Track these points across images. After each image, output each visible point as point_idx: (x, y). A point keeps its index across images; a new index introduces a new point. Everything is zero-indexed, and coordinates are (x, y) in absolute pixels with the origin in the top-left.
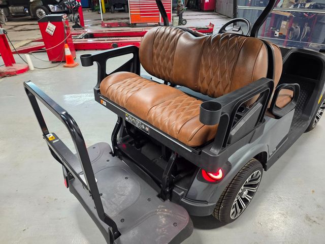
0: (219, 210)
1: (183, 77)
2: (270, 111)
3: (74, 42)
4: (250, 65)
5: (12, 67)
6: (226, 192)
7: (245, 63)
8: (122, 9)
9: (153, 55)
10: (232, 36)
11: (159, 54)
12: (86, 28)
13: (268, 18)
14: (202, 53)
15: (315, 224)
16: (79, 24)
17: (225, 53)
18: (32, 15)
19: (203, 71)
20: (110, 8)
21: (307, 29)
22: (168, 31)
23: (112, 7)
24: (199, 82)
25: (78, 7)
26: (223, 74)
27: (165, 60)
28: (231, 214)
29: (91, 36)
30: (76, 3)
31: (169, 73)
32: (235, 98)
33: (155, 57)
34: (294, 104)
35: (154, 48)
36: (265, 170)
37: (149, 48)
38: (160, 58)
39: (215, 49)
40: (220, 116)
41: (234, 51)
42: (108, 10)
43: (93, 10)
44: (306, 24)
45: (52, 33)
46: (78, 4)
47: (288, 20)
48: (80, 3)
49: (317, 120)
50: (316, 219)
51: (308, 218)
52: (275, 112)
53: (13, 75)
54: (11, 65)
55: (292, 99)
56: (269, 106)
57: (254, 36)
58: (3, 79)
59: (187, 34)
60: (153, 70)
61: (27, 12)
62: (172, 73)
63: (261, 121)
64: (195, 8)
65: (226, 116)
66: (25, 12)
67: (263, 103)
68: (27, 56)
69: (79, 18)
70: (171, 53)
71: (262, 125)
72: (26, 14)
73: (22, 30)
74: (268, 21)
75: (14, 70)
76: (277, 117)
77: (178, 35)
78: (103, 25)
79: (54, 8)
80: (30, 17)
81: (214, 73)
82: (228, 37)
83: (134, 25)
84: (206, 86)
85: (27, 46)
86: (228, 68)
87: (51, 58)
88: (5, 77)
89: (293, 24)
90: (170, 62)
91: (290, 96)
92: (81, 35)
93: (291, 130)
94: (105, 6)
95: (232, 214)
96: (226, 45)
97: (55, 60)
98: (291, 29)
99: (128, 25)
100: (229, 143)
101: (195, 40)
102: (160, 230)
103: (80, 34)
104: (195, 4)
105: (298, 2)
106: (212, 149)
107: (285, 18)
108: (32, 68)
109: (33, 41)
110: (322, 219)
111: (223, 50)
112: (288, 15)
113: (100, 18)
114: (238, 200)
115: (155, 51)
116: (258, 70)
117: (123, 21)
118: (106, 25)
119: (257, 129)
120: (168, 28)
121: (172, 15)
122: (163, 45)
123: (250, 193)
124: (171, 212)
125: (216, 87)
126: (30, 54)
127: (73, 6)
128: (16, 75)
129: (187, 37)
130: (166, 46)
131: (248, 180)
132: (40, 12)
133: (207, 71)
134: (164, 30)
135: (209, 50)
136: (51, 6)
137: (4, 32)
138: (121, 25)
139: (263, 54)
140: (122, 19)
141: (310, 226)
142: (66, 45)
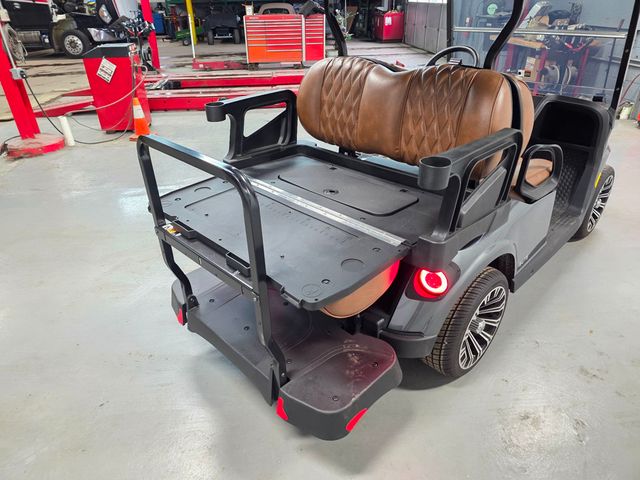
0: (441, 350)
1: (376, 137)
2: (517, 190)
3: (148, 96)
4: (485, 111)
5: (34, 141)
6: (452, 318)
7: (476, 107)
8: (230, 36)
9: (321, 104)
10: (455, 68)
11: (333, 103)
12: (164, 71)
13: (501, 52)
14: (407, 96)
15: (594, 379)
16: (150, 63)
17: (445, 94)
18: (56, 47)
19: (410, 125)
20: (207, 36)
21: (572, 70)
22: (347, 65)
23: (210, 34)
24: (403, 144)
25: (150, 31)
26: (441, 128)
27: (343, 112)
28: (460, 357)
29: (176, 85)
30: (144, 26)
31: (351, 133)
32: (468, 152)
33: (326, 107)
34: (555, 182)
35: (324, 92)
36: (512, 291)
37: (315, 92)
38: (334, 109)
39: (429, 90)
40: (449, 177)
41: (459, 91)
42: (200, 39)
43: (173, 38)
44: (570, 62)
45: (108, 78)
46: (150, 27)
47: (537, 56)
48: (153, 25)
49: (593, 220)
50: (597, 373)
51: (583, 371)
52: (526, 192)
53: (36, 156)
54: (32, 137)
55: (551, 173)
56: (514, 183)
57: (489, 68)
58: (17, 162)
59: (380, 68)
60: (322, 128)
61: (47, 41)
62: (355, 131)
63: (504, 199)
64: (367, 36)
65: (456, 177)
66: (42, 42)
67: (508, 167)
68: (63, 120)
69: (149, 52)
70: (354, 98)
71: (505, 204)
72: (43, 46)
73: (38, 75)
74: (502, 57)
75: (39, 146)
76: (529, 201)
77: (366, 70)
78: (195, 65)
79: (99, 34)
80: (52, 51)
81: (428, 127)
82: (448, 69)
83: (254, 66)
84: (414, 150)
85: (54, 104)
86: (450, 117)
87: (104, 124)
88: (21, 158)
89: (547, 63)
90: (352, 114)
91: (547, 169)
92: (158, 83)
93: (551, 230)
94: (196, 31)
95: (462, 359)
96: (446, 81)
97: (113, 128)
98: (543, 72)
99: (244, 66)
100: (459, 226)
101: (396, 77)
102: (353, 373)
103: (155, 82)
104: (365, 29)
105: (554, 24)
106: (435, 234)
107: (533, 53)
108: (71, 141)
109: (63, 95)
110: (607, 372)
111: (442, 90)
112: (537, 46)
113: (189, 54)
114: (469, 338)
115: (326, 98)
116: (497, 117)
117: (232, 59)
118: (201, 66)
119: (498, 211)
120: (348, 59)
121: (325, 48)
122: (341, 86)
123: (489, 329)
124: (366, 347)
125: (431, 150)
126: (67, 116)
127: (140, 30)
128: (40, 155)
129: (380, 73)
130: (344, 87)
131: (485, 300)
132: (72, 42)
133: (416, 124)
134: (341, 62)
135: (418, 92)
136: (93, 31)
137: (22, 76)
138: (229, 66)
139: (504, 95)
140: (230, 55)
141: (588, 382)
142: (136, 99)
